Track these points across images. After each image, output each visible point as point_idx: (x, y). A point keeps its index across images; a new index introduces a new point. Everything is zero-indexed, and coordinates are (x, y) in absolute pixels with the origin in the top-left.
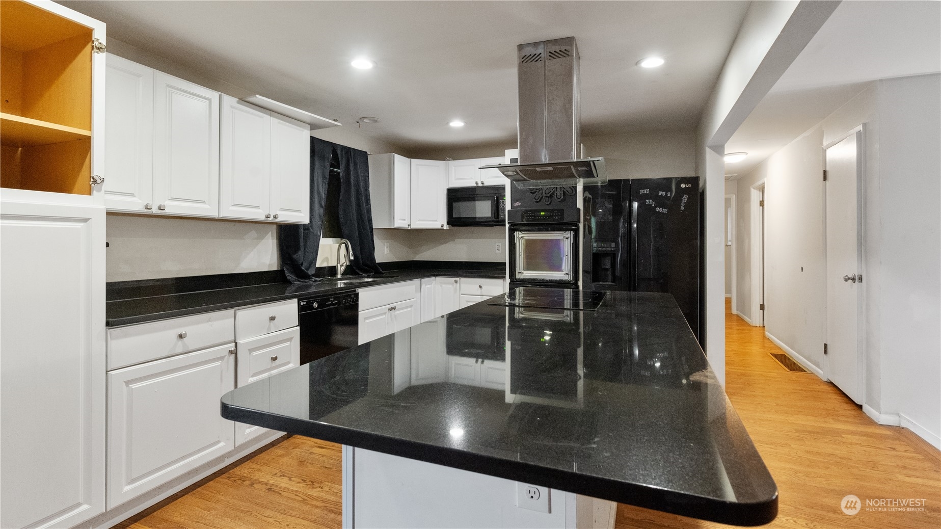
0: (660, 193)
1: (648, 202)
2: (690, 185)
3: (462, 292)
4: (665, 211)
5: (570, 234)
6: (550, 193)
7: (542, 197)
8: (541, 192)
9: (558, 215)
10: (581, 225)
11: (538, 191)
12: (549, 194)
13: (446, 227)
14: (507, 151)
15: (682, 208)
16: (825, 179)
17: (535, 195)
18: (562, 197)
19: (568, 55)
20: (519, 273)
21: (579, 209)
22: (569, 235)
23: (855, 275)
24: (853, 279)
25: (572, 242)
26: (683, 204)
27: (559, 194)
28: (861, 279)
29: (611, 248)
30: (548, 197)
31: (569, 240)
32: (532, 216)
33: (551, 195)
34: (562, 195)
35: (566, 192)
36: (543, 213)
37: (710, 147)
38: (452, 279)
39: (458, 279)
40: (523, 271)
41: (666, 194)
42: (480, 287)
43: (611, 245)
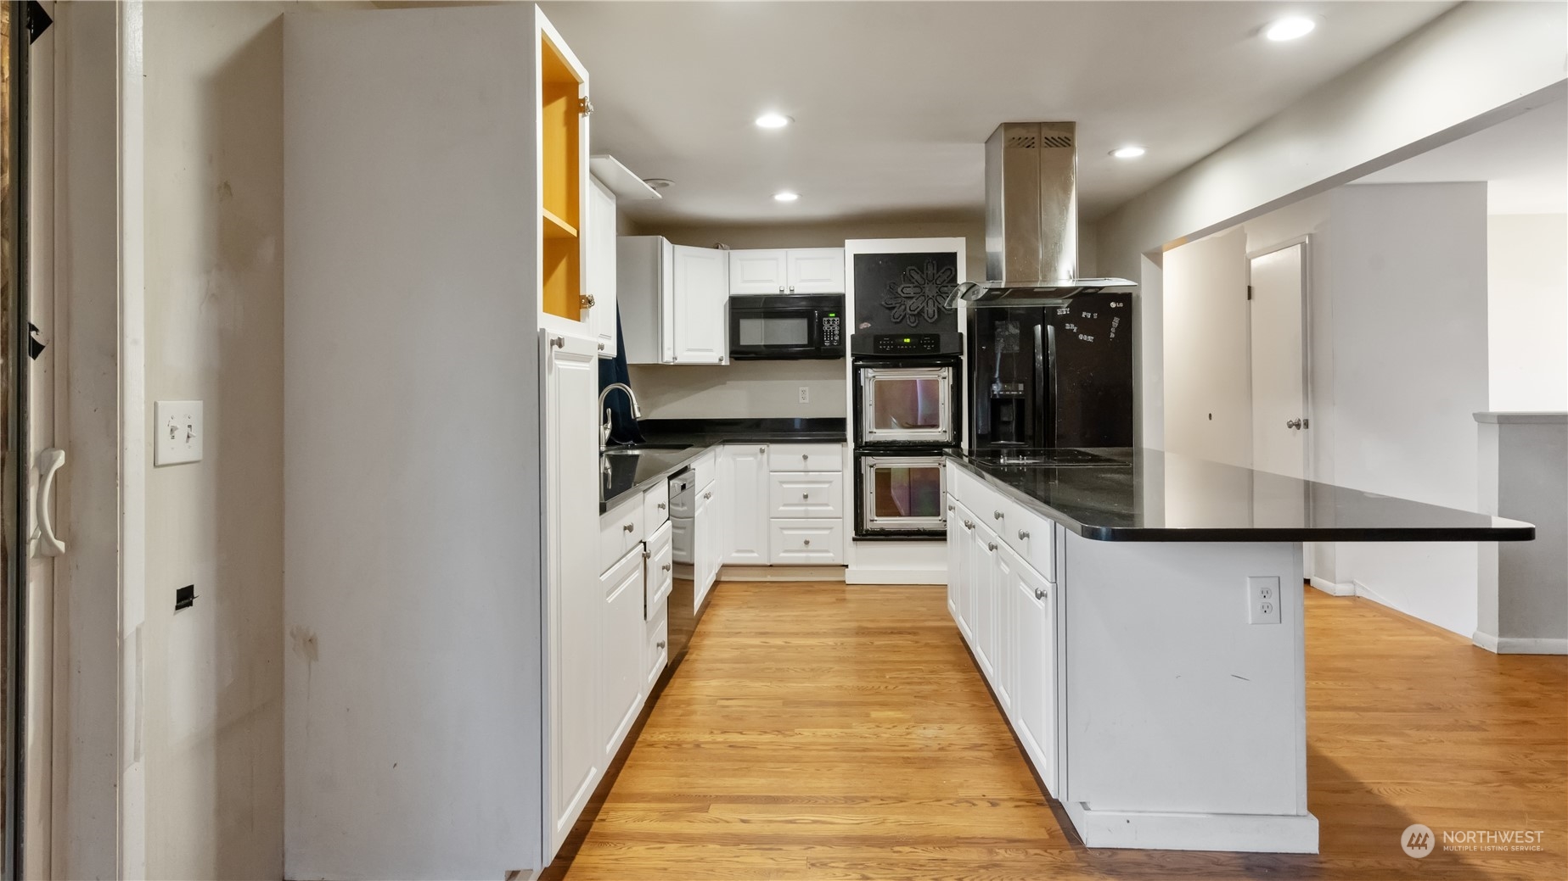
0: (1084, 314)
1: (1068, 326)
2: (1121, 305)
3: (772, 468)
4: (1090, 339)
5: (947, 372)
6: (918, 309)
7: (905, 316)
8: (903, 307)
9: (931, 344)
10: (965, 358)
11: (898, 305)
12: (916, 312)
13: (726, 362)
14: (848, 242)
15: (1112, 335)
16: (1250, 297)
17: (894, 311)
18: (936, 316)
19: (1069, 145)
20: (870, 432)
21: (961, 334)
22: (946, 374)
23: (1299, 420)
24: (1298, 426)
25: (951, 383)
26: (1113, 330)
27: (931, 311)
28: (1306, 424)
29: (1018, 391)
30: (914, 315)
31: (946, 380)
32: (890, 345)
33: (918, 313)
34: (936, 311)
35: (943, 309)
36: (908, 340)
37: (1145, 254)
38: (756, 448)
39: (764, 447)
40: (875, 430)
41: (1092, 316)
42: (805, 457)
43: (1017, 387)
